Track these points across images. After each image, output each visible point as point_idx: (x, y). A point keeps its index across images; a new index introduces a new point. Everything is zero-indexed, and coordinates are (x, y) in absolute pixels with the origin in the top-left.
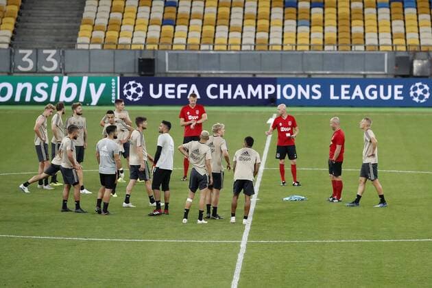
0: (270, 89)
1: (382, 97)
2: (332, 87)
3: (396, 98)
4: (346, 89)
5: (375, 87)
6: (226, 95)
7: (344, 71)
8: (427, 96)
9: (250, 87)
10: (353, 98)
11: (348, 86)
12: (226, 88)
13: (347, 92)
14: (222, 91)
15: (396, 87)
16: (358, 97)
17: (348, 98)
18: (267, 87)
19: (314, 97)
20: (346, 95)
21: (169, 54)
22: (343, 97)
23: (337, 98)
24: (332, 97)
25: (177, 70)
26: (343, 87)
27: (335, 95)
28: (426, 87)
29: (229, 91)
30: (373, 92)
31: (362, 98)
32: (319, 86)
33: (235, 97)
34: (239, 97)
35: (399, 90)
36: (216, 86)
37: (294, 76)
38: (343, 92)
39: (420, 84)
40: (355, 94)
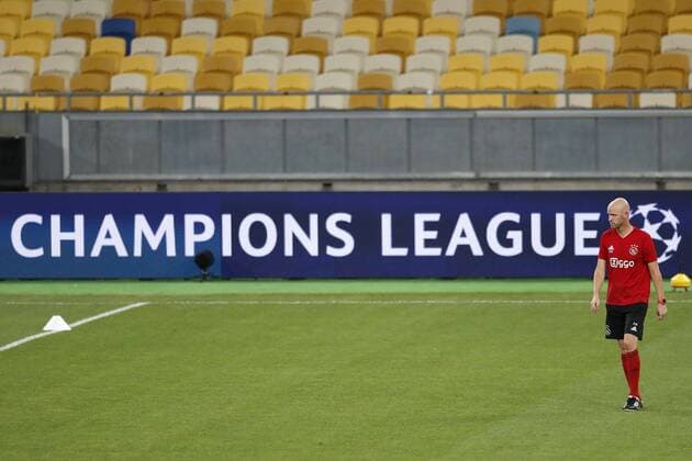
0: (199, 228)
1: (538, 248)
2: (386, 220)
3: (580, 250)
4: (428, 226)
5: (515, 217)
6: (68, 246)
7: (597, 168)
8: (673, 244)
9: (141, 223)
10: (451, 251)
11: (435, 217)
12: (67, 226)
13: (433, 235)
14: (57, 236)
15: (580, 218)
16: (464, 250)
17: (436, 252)
18: (190, 220)
19: (331, 251)
20: (428, 243)
21: (71, 123)
22: (421, 250)
23: (403, 252)
24: (388, 249)
25: (98, 171)
26: (420, 219)
27: (395, 244)
28: (670, 217)
29: (78, 236)
30: (511, 234)
31: (477, 251)
32: (347, 218)
33: (96, 252)
34: (109, 251)
35: (588, 225)
36: (38, 219)
37: (445, 187)
38: (421, 235)
39: (651, 207)
40: (456, 241)
